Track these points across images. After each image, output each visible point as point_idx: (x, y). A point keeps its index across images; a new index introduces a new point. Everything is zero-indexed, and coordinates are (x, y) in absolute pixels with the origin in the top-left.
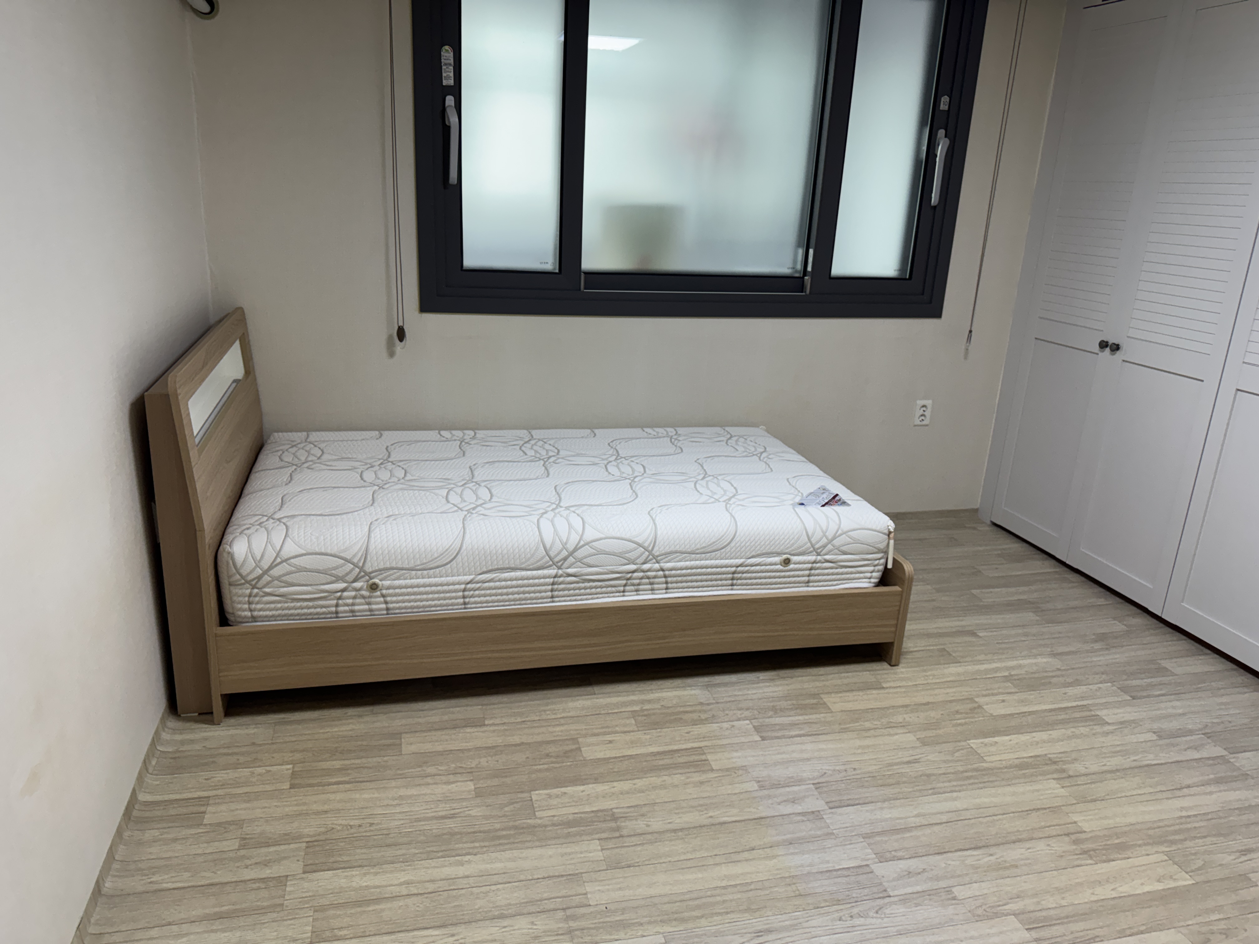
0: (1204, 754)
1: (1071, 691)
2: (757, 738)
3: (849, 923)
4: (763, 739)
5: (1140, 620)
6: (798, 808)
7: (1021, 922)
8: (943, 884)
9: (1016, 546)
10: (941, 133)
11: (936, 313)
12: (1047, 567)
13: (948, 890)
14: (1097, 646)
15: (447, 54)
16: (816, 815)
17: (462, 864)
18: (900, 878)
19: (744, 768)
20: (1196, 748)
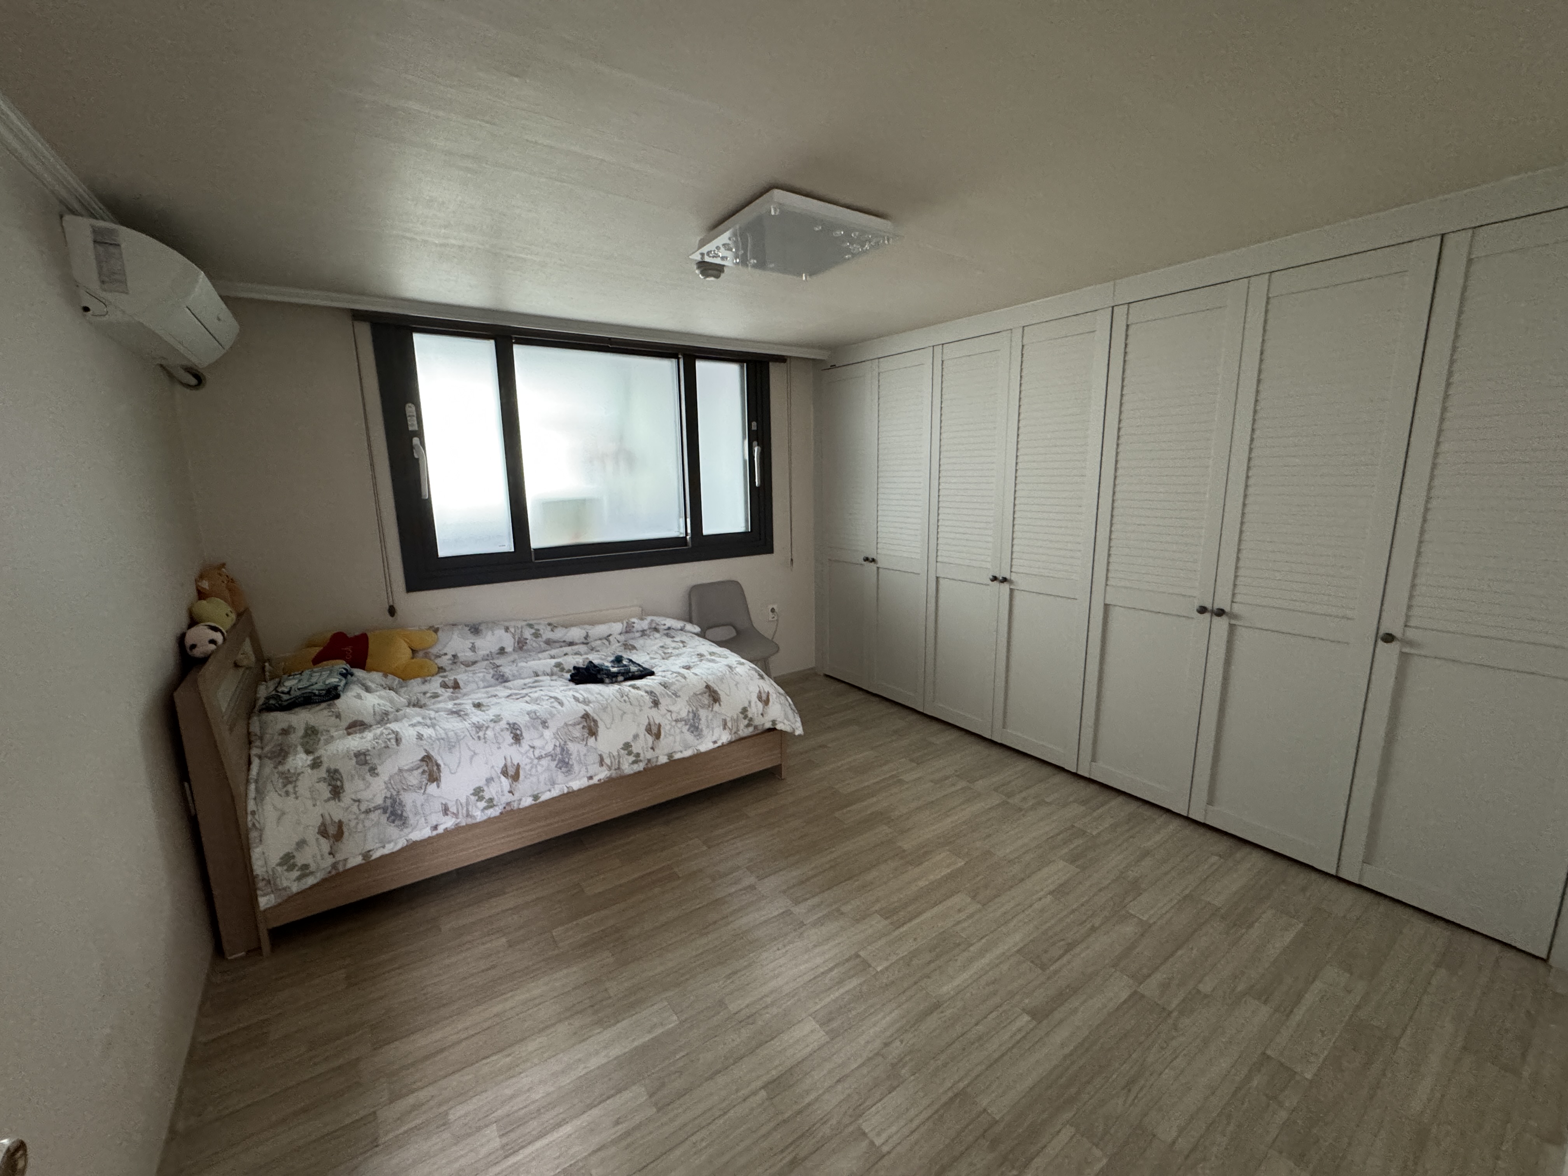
0: (959, 787)
1: (885, 768)
2: (705, 848)
3: (784, 951)
4: (709, 848)
5: (913, 717)
6: (740, 887)
7: (881, 915)
8: (834, 907)
9: (840, 686)
10: (755, 443)
11: (770, 551)
12: (859, 696)
13: (838, 910)
14: (894, 738)
15: (410, 409)
16: (752, 887)
17: (506, 1000)
18: (809, 911)
19: (701, 871)
20: (953, 785)
